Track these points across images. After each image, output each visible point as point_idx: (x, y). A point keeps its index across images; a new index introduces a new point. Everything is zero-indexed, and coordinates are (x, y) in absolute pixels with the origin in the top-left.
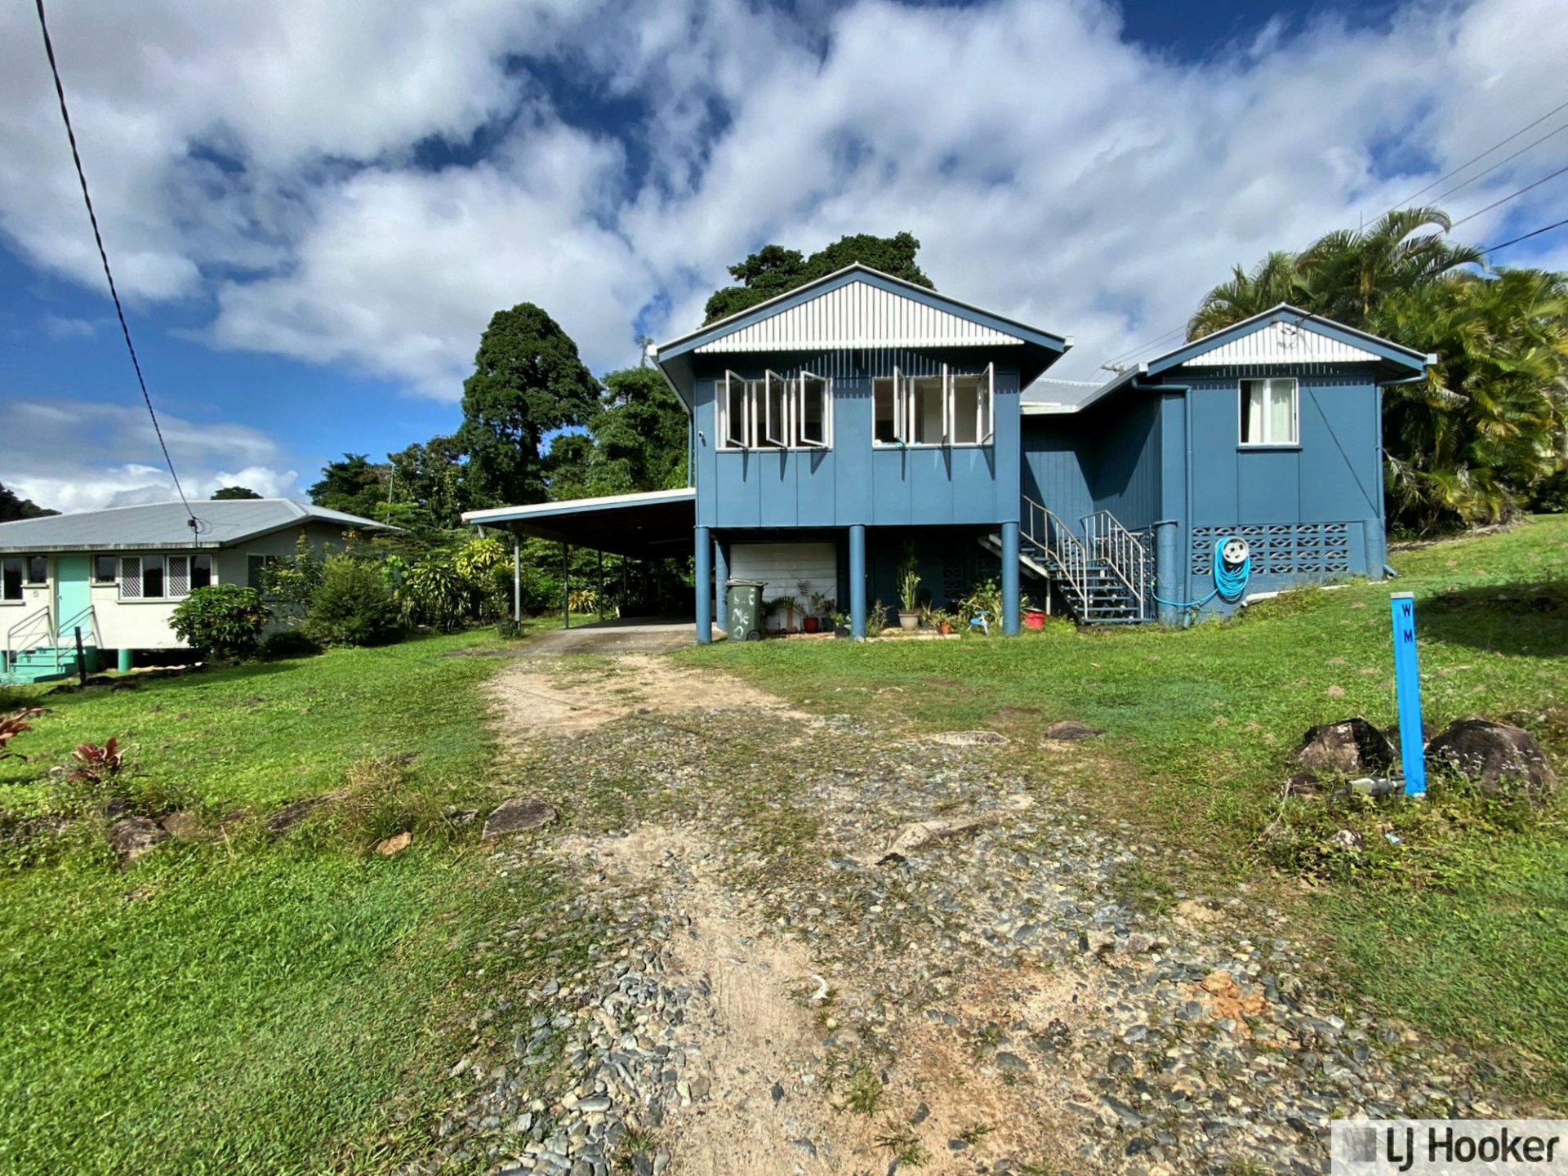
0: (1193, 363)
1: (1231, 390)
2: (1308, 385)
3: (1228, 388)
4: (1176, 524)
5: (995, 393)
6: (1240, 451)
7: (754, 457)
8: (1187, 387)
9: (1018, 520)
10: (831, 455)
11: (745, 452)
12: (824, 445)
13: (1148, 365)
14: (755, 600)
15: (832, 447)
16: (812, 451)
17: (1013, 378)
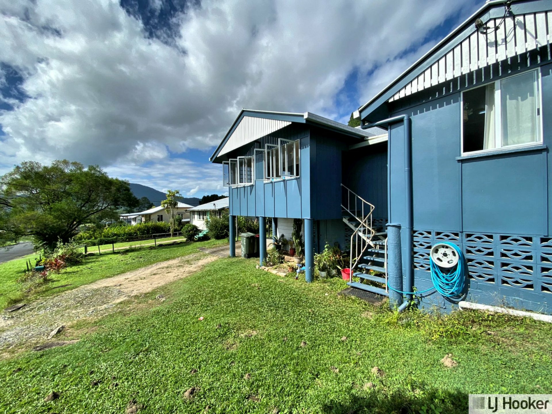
0: (398, 97)
1: (454, 105)
3: (450, 103)
4: (399, 227)
5: (301, 149)
6: (463, 161)
7: (239, 189)
8: (404, 115)
9: (309, 218)
10: (254, 187)
11: (237, 188)
12: (252, 183)
13: (360, 112)
14: (246, 242)
15: (254, 184)
16: (250, 186)
17: (307, 139)
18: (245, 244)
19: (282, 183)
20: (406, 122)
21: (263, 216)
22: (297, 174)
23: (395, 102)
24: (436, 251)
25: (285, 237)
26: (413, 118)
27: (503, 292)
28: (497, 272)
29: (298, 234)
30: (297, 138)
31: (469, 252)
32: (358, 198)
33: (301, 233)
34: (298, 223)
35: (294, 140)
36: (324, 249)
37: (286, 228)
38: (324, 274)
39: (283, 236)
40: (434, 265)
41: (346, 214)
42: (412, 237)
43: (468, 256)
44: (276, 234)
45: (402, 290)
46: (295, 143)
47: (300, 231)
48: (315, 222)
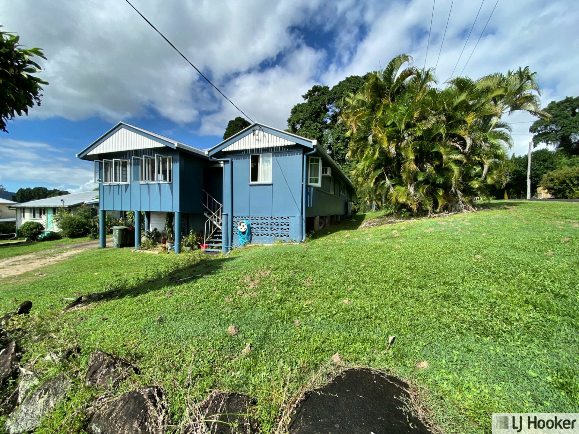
0: (225, 150)
1: (247, 160)
2: (276, 156)
3: (246, 159)
4: (227, 215)
5: (173, 163)
6: (250, 185)
7: (112, 187)
8: (229, 159)
9: (178, 211)
10: (130, 186)
11: (110, 185)
12: (128, 183)
13: (209, 152)
14: (119, 234)
15: (130, 184)
16: (125, 185)
17: (178, 157)
18: (117, 235)
19: (157, 185)
20: (230, 162)
21: (139, 210)
22: (170, 180)
23: (224, 152)
24: (240, 225)
25: (158, 231)
26: (233, 161)
27: (262, 239)
28: (260, 231)
29: (170, 224)
30: (170, 155)
31: (252, 224)
32: (213, 200)
33: (172, 224)
34: (170, 216)
35: (167, 155)
36: (190, 233)
37: (159, 222)
38: (188, 248)
39: (155, 229)
40: (240, 232)
41: (206, 210)
42: (232, 219)
43: (252, 226)
44: (149, 228)
45: (228, 246)
46: (168, 157)
47: (172, 222)
48: (182, 215)
